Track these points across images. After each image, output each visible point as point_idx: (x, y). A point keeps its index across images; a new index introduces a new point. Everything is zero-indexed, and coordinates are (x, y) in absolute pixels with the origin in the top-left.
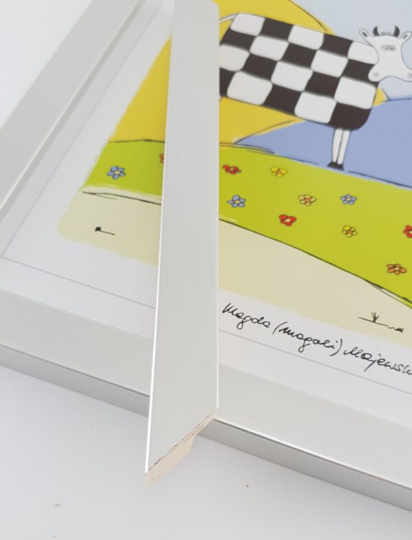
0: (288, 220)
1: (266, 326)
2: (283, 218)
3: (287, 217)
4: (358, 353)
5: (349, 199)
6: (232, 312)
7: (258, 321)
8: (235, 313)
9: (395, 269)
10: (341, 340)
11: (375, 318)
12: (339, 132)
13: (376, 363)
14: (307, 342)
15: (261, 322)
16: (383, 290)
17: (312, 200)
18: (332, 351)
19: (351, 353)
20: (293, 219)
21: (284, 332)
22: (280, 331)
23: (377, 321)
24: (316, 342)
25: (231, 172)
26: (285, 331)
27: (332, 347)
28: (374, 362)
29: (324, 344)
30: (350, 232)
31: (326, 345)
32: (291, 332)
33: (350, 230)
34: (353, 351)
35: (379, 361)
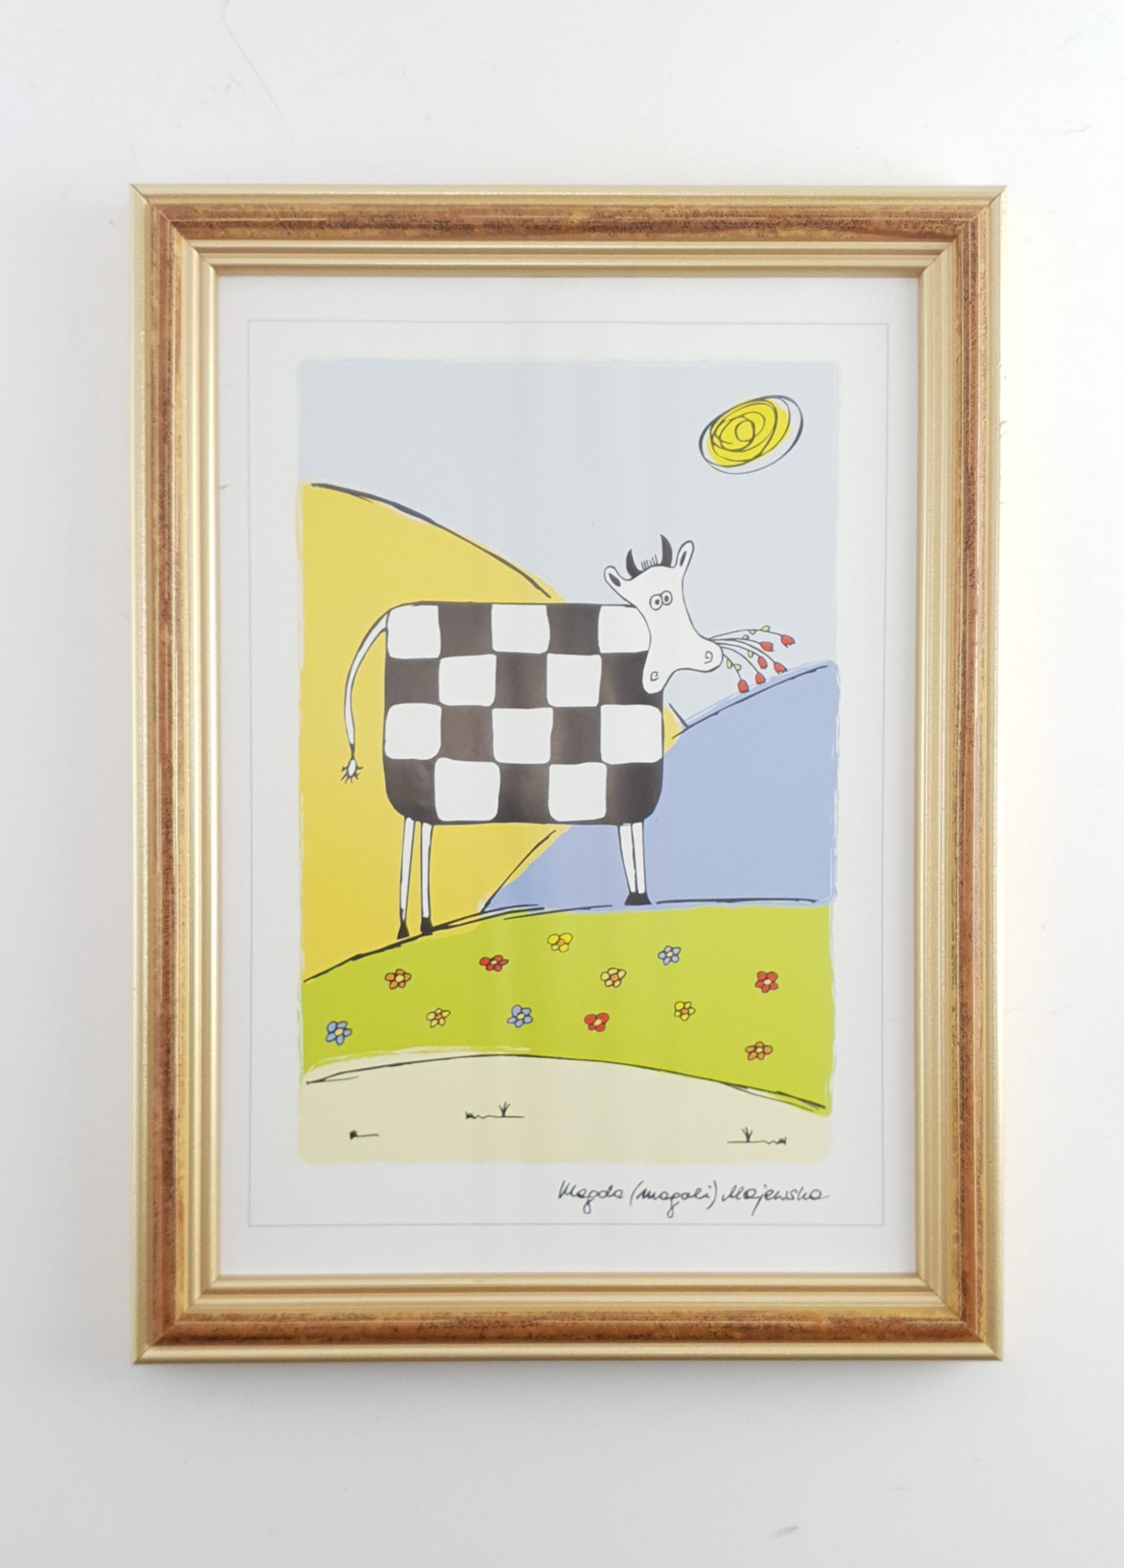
0: (596, 1022)
1: (620, 1197)
2: (590, 1021)
3: (597, 1017)
4: (739, 1193)
5: (670, 955)
6: (571, 1193)
7: (607, 1194)
8: (575, 1192)
9: (758, 1051)
10: (715, 1183)
11: (748, 1136)
12: (625, 829)
13: (763, 1199)
14: (675, 1201)
15: (611, 1193)
16: (750, 1090)
17: (621, 974)
18: (707, 1202)
19: (731, 1196)
20: (605, 1017)
21: (644, 1197)
22: (638, 1197)
23: (752, 1139)
24: (685, 1196)
25: (494, 968)
26: (645, 1195)
27: (706, 1196)
28: (760, 1199)
29: (695, 1195)
30: (685, 1011)
31: (700, 1195)
32: (651, 1194)
33: (684, 1008)
34: (732, 1192)
35: (766, 1196)
